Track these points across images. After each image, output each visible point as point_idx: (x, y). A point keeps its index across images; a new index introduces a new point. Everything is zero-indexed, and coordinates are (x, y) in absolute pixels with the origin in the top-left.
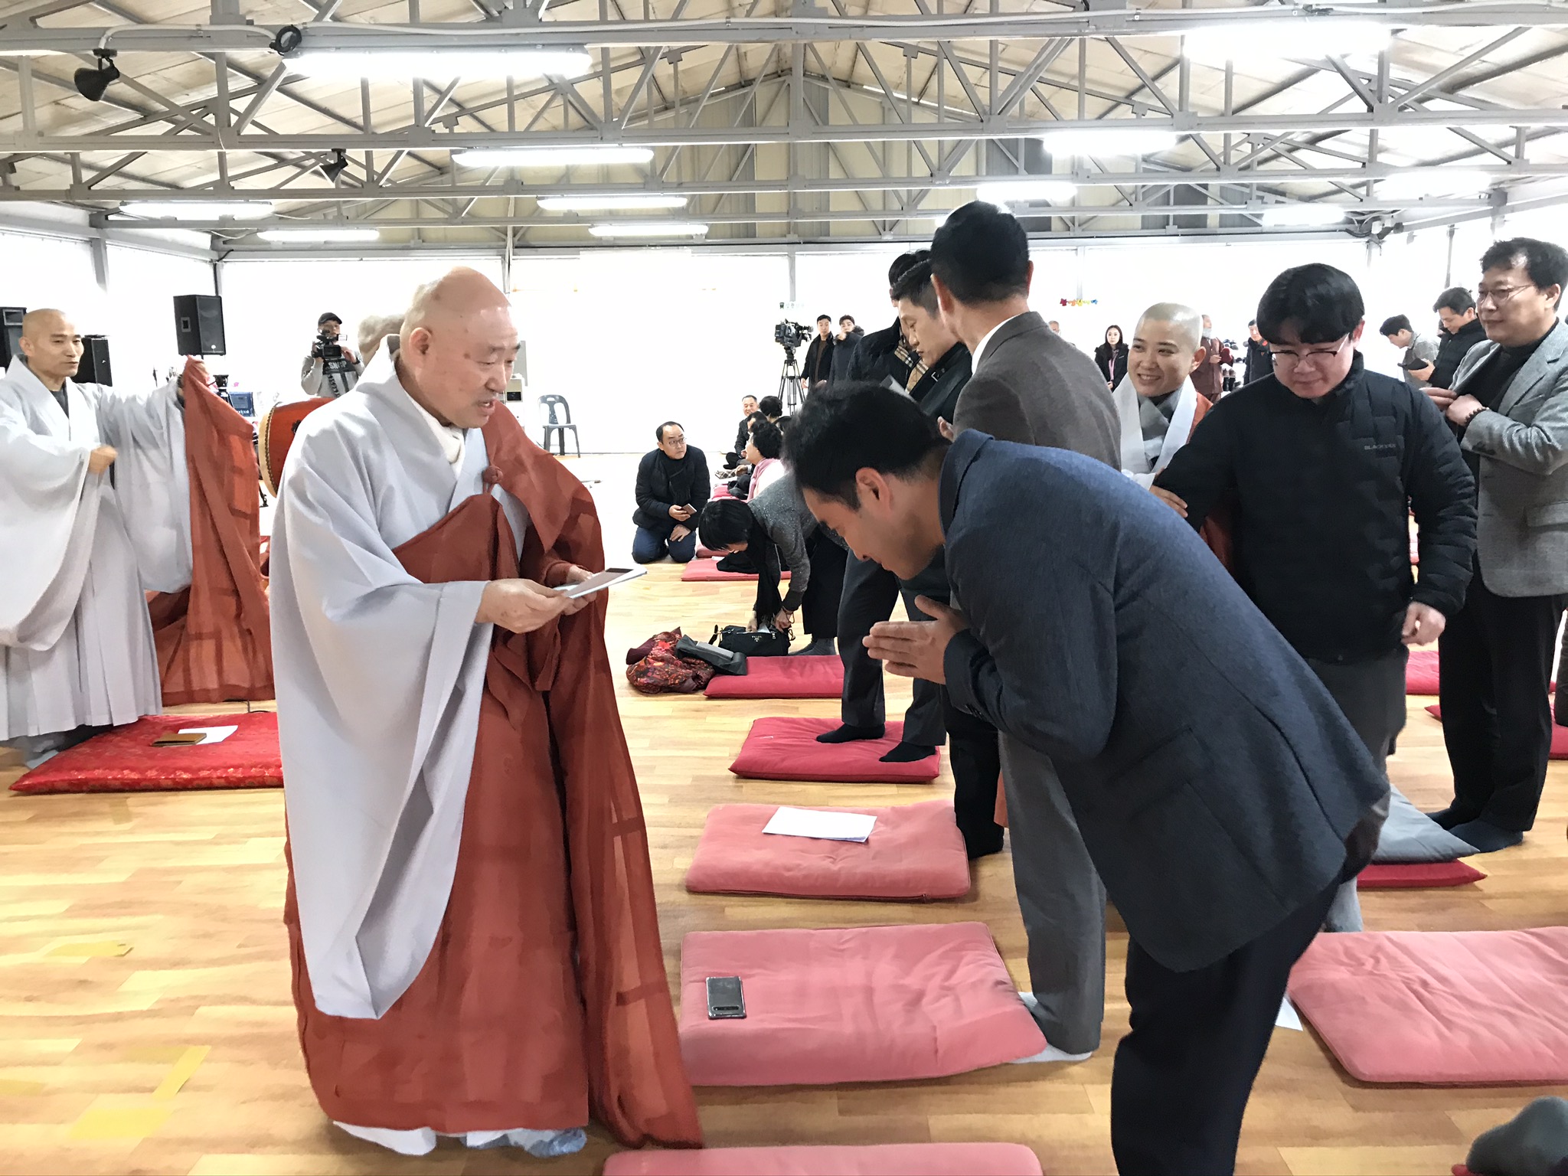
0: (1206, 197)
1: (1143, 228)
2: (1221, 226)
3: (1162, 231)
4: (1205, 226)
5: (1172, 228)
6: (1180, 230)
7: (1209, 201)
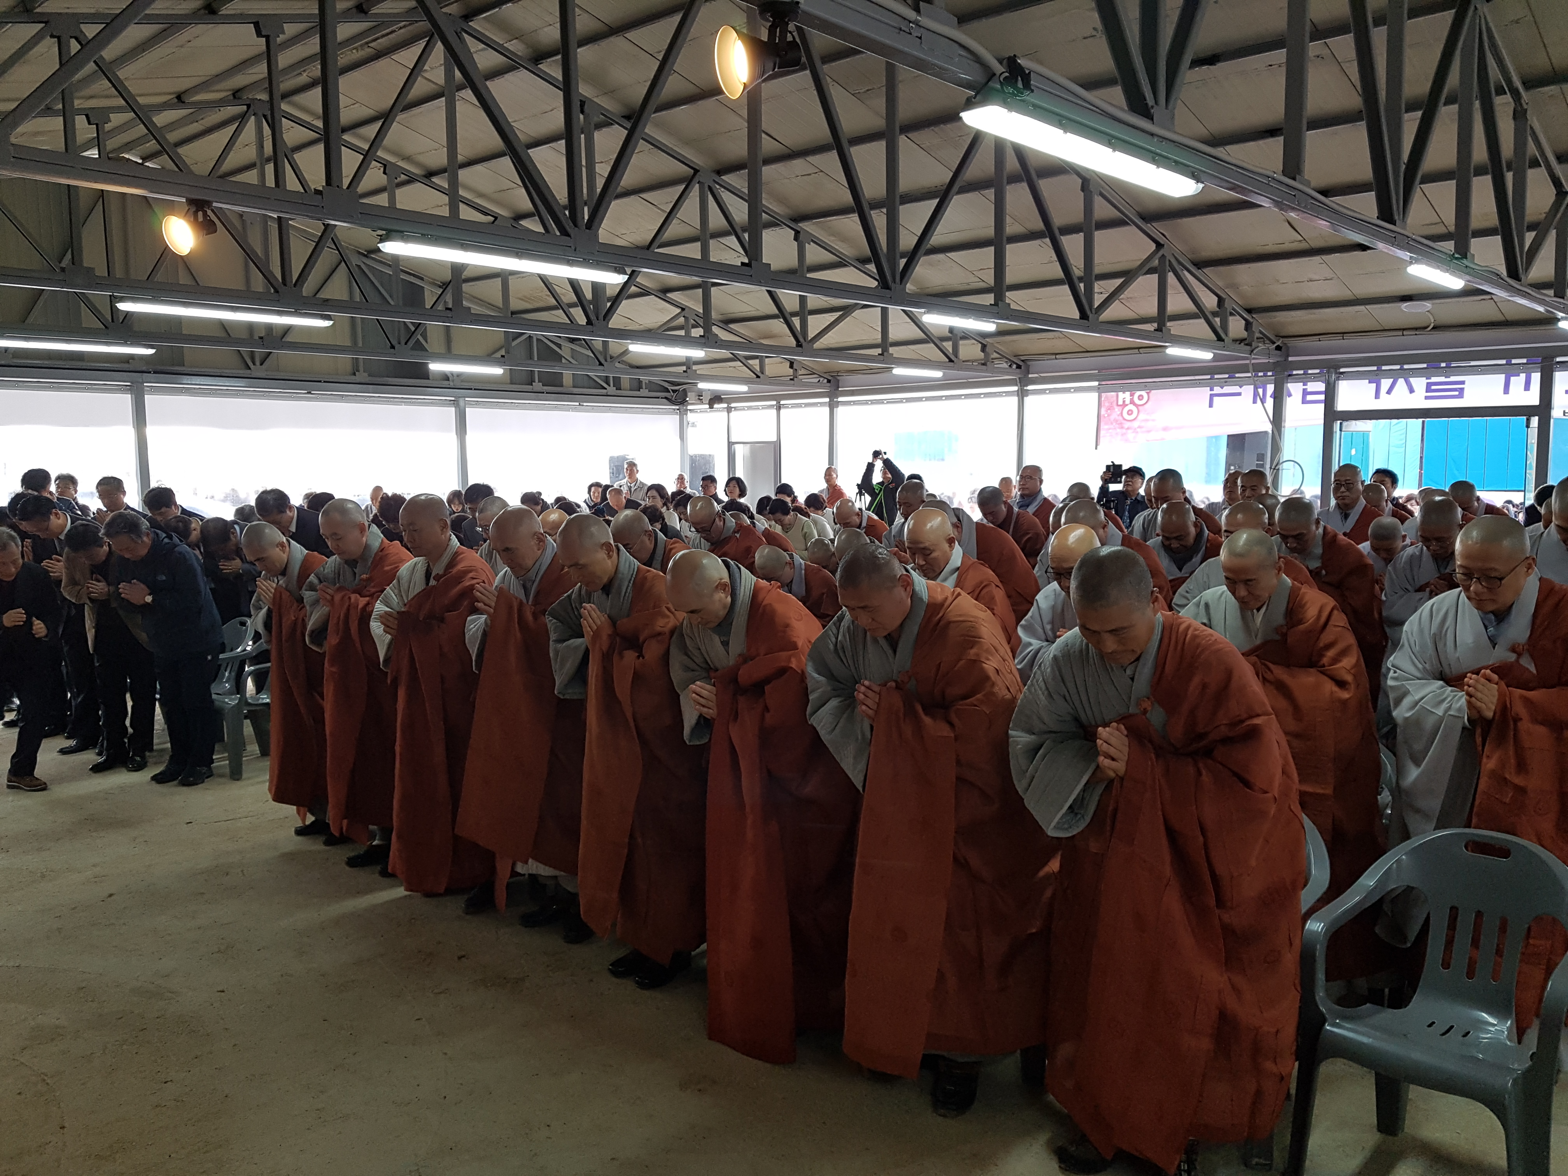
0: (561, 357)
1: (512, 383)
2: (574, 387)
3: (529, 388)
4: (562, 386)
5: (537, 386)
6: (545, 388)
7: (564, 361)
